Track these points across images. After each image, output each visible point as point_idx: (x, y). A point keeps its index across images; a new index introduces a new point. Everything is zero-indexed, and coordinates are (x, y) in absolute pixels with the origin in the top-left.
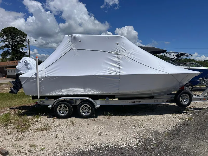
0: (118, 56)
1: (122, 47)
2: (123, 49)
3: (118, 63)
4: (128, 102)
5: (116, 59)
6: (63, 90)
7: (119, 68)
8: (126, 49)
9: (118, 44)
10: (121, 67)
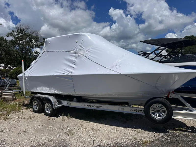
0: (75, 55)
1: (81, 45)
2: (81, 47)
3: (74, 63)
4: (87, 105)
5: (73, 59)
6: (38, 88)
7: (73, 68)
8: (84, 47)
9: (77, 42)
10: (75, 67)
